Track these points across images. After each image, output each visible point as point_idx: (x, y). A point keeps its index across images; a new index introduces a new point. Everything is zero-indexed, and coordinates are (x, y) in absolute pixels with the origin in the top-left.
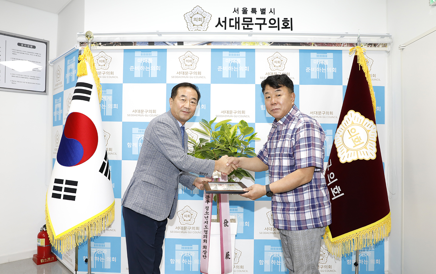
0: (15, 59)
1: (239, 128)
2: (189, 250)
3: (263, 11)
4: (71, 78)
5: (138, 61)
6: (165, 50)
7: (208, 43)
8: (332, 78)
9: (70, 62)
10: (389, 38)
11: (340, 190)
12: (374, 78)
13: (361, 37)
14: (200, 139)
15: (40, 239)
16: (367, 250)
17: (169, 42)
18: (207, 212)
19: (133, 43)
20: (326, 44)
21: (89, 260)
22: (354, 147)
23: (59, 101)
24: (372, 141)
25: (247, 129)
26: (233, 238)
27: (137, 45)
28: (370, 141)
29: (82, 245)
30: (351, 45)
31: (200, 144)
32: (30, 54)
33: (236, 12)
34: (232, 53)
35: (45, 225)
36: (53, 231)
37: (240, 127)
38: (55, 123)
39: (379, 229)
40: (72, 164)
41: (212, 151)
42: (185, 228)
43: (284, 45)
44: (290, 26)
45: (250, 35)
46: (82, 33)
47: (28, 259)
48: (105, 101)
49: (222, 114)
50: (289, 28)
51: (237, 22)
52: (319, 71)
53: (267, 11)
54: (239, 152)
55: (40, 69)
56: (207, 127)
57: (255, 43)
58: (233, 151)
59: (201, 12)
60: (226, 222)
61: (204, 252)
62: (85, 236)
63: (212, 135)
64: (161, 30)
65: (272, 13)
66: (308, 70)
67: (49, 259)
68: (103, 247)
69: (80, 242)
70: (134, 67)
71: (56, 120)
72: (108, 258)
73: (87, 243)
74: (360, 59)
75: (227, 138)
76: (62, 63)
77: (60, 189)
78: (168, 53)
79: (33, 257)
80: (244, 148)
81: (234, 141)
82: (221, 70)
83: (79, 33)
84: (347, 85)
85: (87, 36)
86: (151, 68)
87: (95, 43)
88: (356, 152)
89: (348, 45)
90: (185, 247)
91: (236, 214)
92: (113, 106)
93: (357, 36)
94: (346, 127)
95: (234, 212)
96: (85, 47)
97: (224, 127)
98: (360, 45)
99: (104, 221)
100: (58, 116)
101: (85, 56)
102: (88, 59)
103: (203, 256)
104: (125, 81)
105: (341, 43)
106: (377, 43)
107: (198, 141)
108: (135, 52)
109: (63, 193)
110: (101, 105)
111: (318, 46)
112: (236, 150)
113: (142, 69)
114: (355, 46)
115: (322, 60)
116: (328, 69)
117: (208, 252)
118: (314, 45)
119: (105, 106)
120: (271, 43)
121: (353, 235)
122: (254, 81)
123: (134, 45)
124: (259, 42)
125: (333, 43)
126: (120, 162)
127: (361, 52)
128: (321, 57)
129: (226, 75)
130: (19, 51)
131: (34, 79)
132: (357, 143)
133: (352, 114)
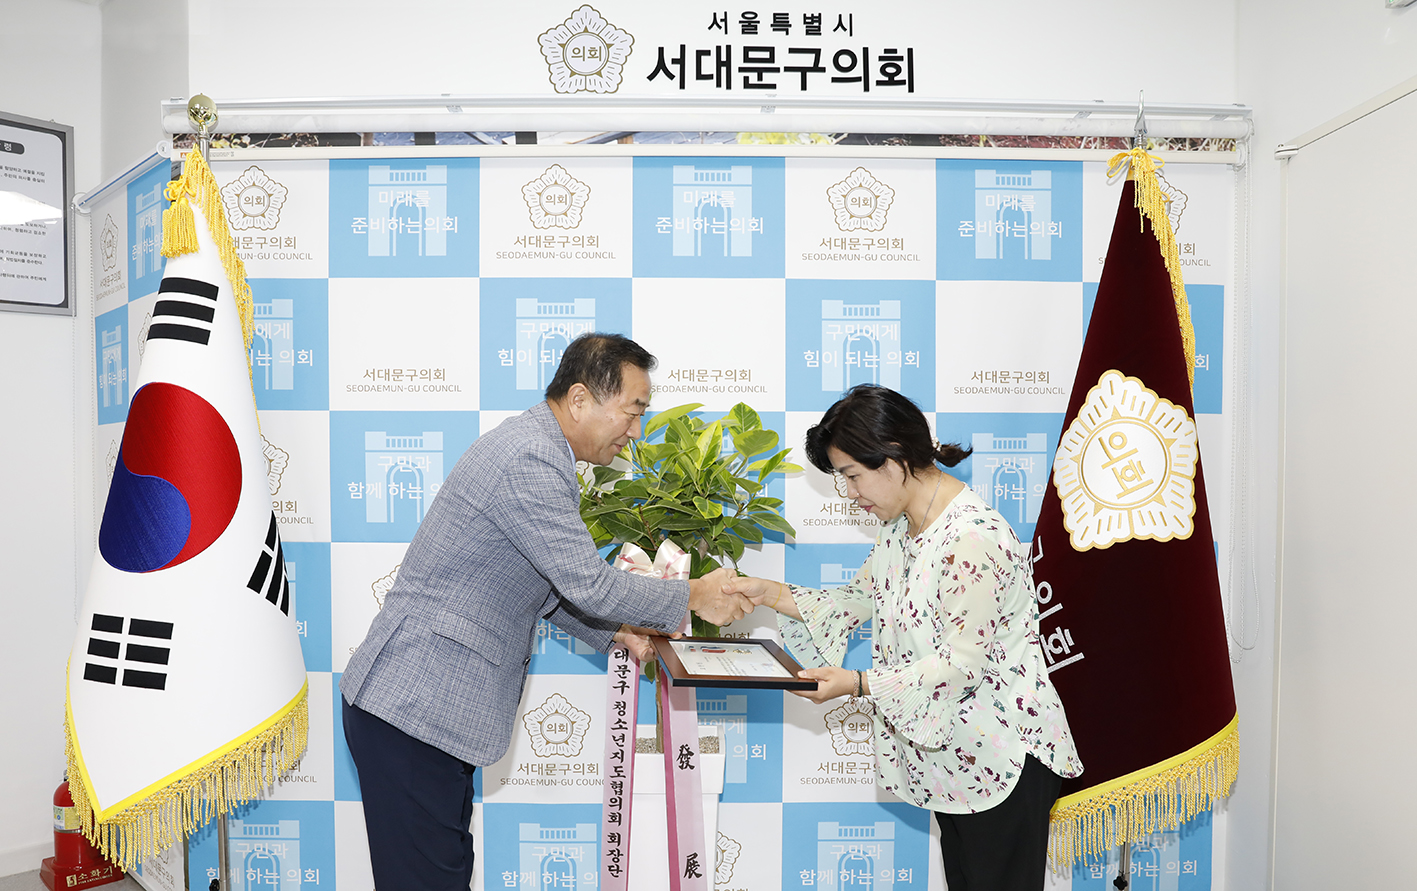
1: (731, 431)
2: (566, 839)
3: (812, 23)
4: (148, 258)
5: (380, 201)
6: (473, 162)
7: (623, 137)
8: (1048, 257)
9: (145, 202)
10: (1241, 118)
11: (1071, 643)
12: (1189, 257)
13: (1146, 117)
15: (63, 809)
17: (488, 133)
18: (620, 720)
19: (362, 136)
20: (1027, 141)
21: (223, 885)
22: (1119, 496)
23: (114, 337)
24: (1182, 475)
25: (756, 435)
26: (709, 805)
27: (375, 142)
28: (1173, 477)
30: (1115, 142)
31: (594, 488)
32: (3, 172)
33: (720, 27)
34: (704, 172)
36: (90, 795)
37: (733, 427)
39: (1199, 772)
40: (151, 564)
41: (636, 511)
42: (550, 769)
43: (884, 144)
44: (904, 76)
45: (768, 107)
46: (180, 102)
47: (24, 874)
48: (270, 341)
49: (673, 382)
50: (902, 82)
51: (724, 64)
52: (1004, 232)
53: (828, 24)
54: (731, 512)
55: (47, 225)
57: (786, 135)
58: (706, 514)
59: (596, 27)
60: (686, 754)
61: (613, 856)
63: (638, 459)
64: (457, 92)
65: (845, 29)
66: (966, 230)
67: (96, 873)
68: (275, 836)
70: (367, 222)
71: (106, 404)
72: (292, 873)
74: (1146, 194)
75: (688, 466)
76: (119, 205)
77: (111, 650)
78: (482, 171)
79: (40, 867)
80: (747, 502)
81: (712, 478)
82: (667, 229)
83: (169, 103)
84: (1098, 280)
85: (195, 114)
86: (424, 226)
87: (227, 136)
88: (1125, 513)
89: (1103, 144)
90: (550, 830)
91: (723, 720)
92: (297, 359)
93: (1133, 113)
94: (1092, 427)
95: (714, 712)
96: (192, 152)
97: (678, 429)
98: (1144, 144)
100: (113, 388)
101: (188, 184)
102: (198, 196)
103: (610, 867)
104: (335, 272)
105: (1079, 134)
106: (1202, 136)
107: (589, 479)
108: (368, 168)
109: (121, 664)
110: (256, 355)
111: (999, 146)
112: (720, 509)
113: (394, 229)
114: (1128, 146)
115: (1016, 195)
116: (1035, 226)
117: (626, 855)
118: (987, 141)
119: (267, 359)
120: (841, 138)
121: (1113, 793)
122: (778, 270)
123: (365, 145)
124: (799, 133)
125: (1053, 137)
126: (324, 549)
127: (1146, 170)
128: (1011, 186)
129: (684, 246)
131: (23, 261)
132: (1130, 485)
133: (1113, 382)
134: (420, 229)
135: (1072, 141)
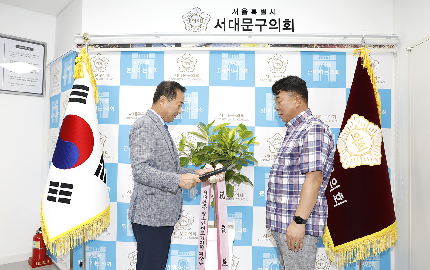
0: (13, 61)
1: (238, 131)
2: (186, 256)
3: (263, 11)
4: (67, 80)
5: (135, 63)
6: (163, 52)
7: (207, 45)
8: (335, 80)
9: (67, 64)
10: (395, 39)
11: (343, 197)
12: (380, 80)
13: (365, 38)
14: (197, 143)
15: (36, 242)
16: (372, 261)
17: (167, 44)
18: (204, 217)
19: (131, 45)
20: (328, 46)
21: (83, 264)
22: (358, 152)
23: (56, 103)
24: (377, 146)
25: (246, 132)
26: (230, 244)
27: (134, 46)
28: (374, 146)
29: (76, 249)
30: (356, 46)
31: (197, 148)
32: (28, 56)
33: (236, 13)
34: (231, 55)
35: (40, 228)
36: (48, 234)
37: (239, 130)
38: (52, 126)
39: (384, 238)
40: (67, 167)
41: (210, 155)
42: (182, 234)
43: (285, 47)
44: (291, 27)
45: (250, 36)
46: (80, 35)
47: (23, 261)
48: (102, 104)
49: (221, 117)
50: (290, 29)
51: (237, 24)
53: (268, 12)
54: (238, 156)
55: (38, 71)
56: (205, 130)
57: (255, 44)
58: (231, 156)
59: (199, 13)
60: (223, 228)
61: (201, 259)
62: (80, 240)
63: (210, 139)
64: (158, 32)
65: (273, 14)
66: (310, 72)
67: (44, 262)
68: (98, 251)
69: (75, 246)
70: (131, 69)
71: (52, 122)
72: (103, 263)
73: (82, 247)
74: (365, 61)
75: (225, 141)
76: (59, 65)
77: (55, 192)
78: (165, 55)
79: (28, 260)
80: (243, 153)
81: (232, 145)
82: (220, 72)
83: (76, 35)
84: (350, 87)
85: (84, 38)
86: (148, 71)
87: (92, 45)
88: (359, 157)
89: (352, 47)
90: (181, 252)
91: (234, 220)
92: (109, 109)
93: (361, 37)
94: (349, 131)
95: (232, 217)
96: (82, 49)
97: (223, 130)
98: (364, 46)
99: (99, 225)
100: (55, 118)
101: (81, 58)
102: (84, 61)
103: (200, 262)
104: (122, 84)
105: (344, 44)
106: (383, 44)
107: (195, 145)
108: (132, 54)
109: (58, 196)
110: (98, 108)
111: (320, 47)
112: (234, 154)
113: (139, 72)
114: (360, 47)
115: (325, 62)
116: (331, 71)
117: (204, 259)
118: (316, 46)
119: (101, 109)
120: (272, 45)
121: (356, 244)
122: (253, 85)
123: (131, 47)
124: (259, 44)
125: (336, 45)
126: (116, 165)
127: (365, 54)
128: (324, 59)
129: (224, 77)
130: (17, 54)
131: (32, 81)
132: (361, 149)
133: (355, 118)
135: (342, 46)
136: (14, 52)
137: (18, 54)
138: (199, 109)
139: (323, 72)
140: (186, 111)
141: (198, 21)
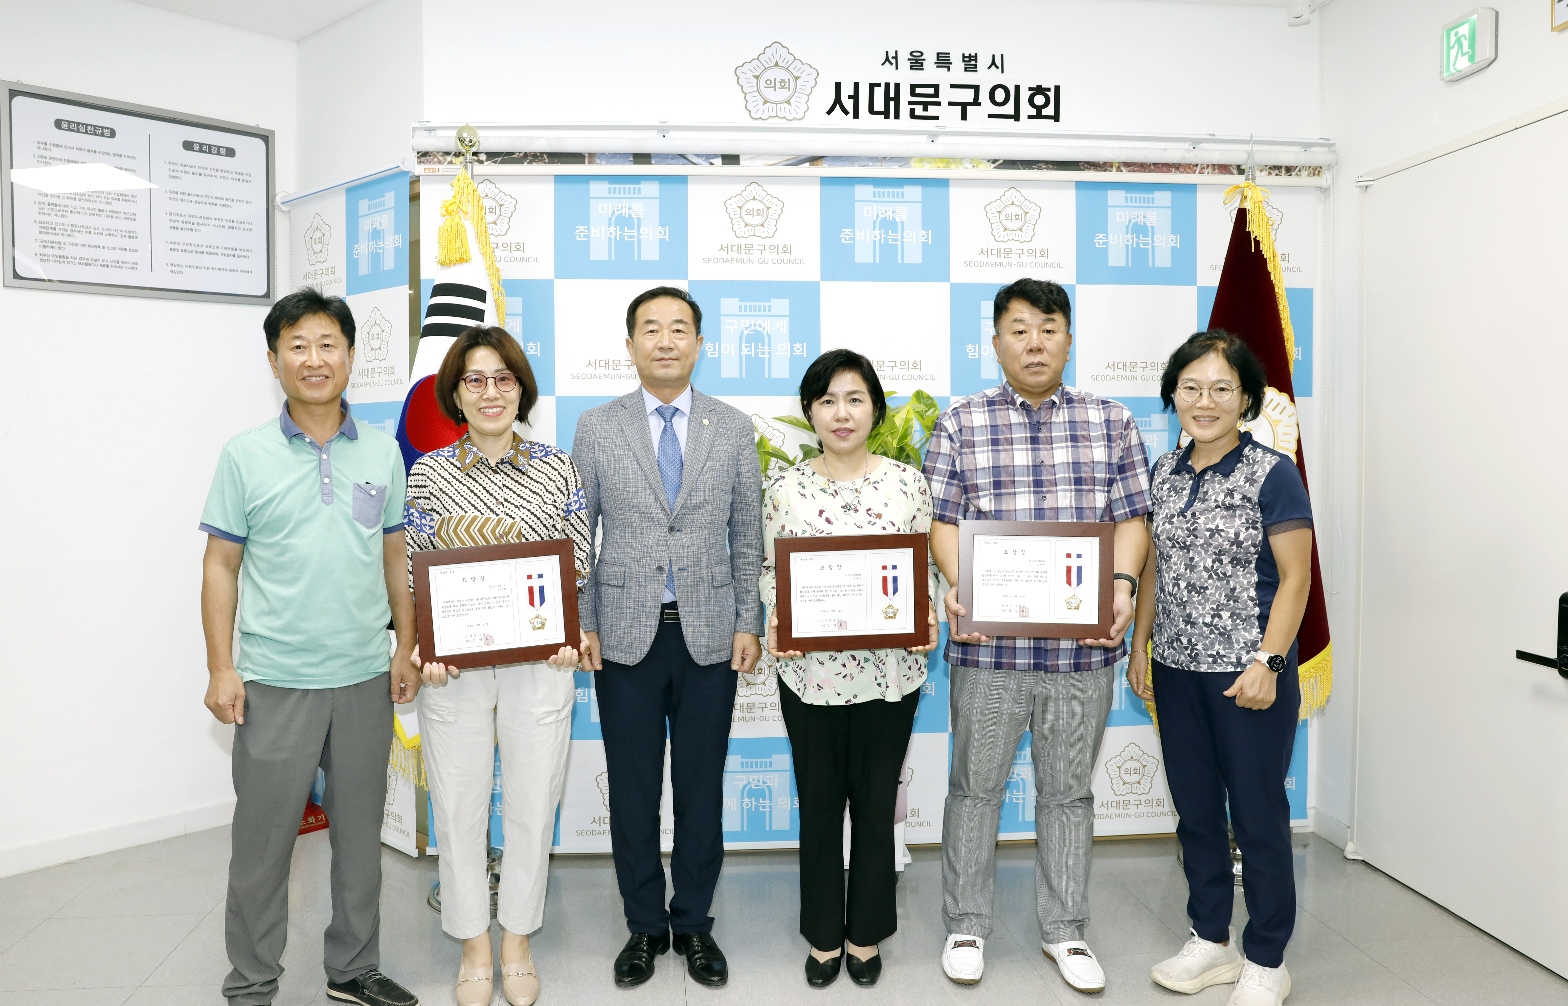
2: (764, 769)
3: (970, 61)
5: (603, 213)
6: (682, 179)
7: (814, 160)
8: (1168, 264)
9: (370, 208)
10: (1326, 149)
12: (1284, 264)
17: (698, 155)
19: (587, 155)
20: (1152, 167)
24: (1286, 449)
27: (598, 161)
30: (1224, 169)
32: (219, 174)
33: (891, 64)
34: (881, 190)
42: (750, 707)
43: (1034, 169)
44: (1050, 109)
45: (931, 135)
50: (1050, 116)
51: (892, 99)
52: (1132, 244)
53: (983, 62)
57: (951, 160)
59: (786, 61)
64: (665, 119)
65: (997, 67)
66: (1101, 242)
70: (588, 230)
74: (1255, 218)
76: (335, 207)
78: (690, 187)
82: (850, 239)
86: (639, 234)
89: (1214, 169)
90: (749, 761)
93: (1246, 144)
104: (560, 273)
105: (1195, 163)
106: (1295, 165)
108: (591, 183)
111: (1129, 171)
113: (612, 237)
115: (1142, 212)
116: (1158, 238)
118: (1119, 167)
120: (998, 163)
122: (944, 276)
123: (589, 163)
124: (962, 159)
125: (1173, 164)
127: (1256, 200)
128: (1138, 204)
129: (864, 255)
130: (187, 169)
131: (234, 256)
134: (636, 237)
135: (1188, 168)
136: (177, 164)
137: (191, 170)
138: (792, 348)
139: (1135, 240)
140: (756, 353)
141: (783, 84)
